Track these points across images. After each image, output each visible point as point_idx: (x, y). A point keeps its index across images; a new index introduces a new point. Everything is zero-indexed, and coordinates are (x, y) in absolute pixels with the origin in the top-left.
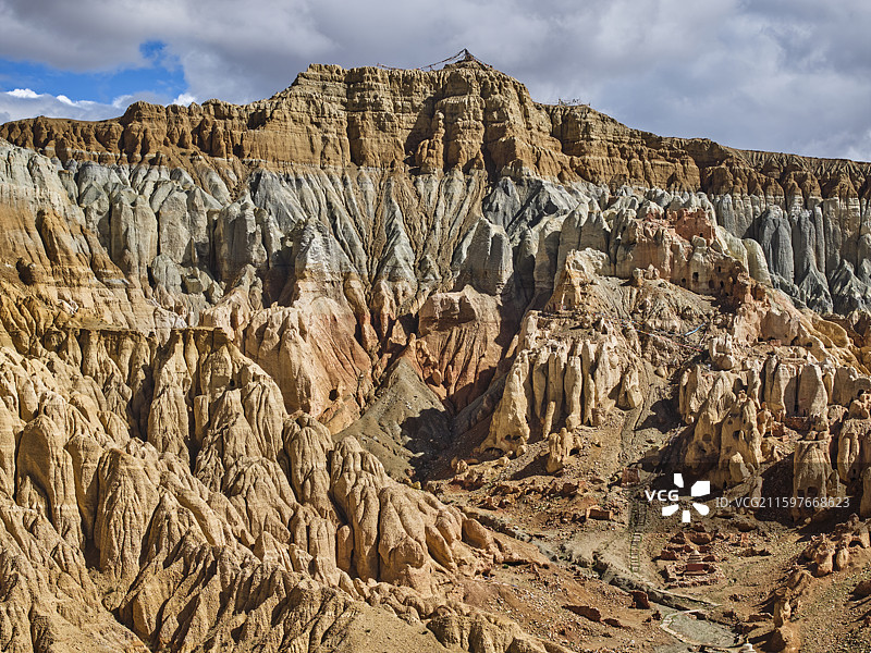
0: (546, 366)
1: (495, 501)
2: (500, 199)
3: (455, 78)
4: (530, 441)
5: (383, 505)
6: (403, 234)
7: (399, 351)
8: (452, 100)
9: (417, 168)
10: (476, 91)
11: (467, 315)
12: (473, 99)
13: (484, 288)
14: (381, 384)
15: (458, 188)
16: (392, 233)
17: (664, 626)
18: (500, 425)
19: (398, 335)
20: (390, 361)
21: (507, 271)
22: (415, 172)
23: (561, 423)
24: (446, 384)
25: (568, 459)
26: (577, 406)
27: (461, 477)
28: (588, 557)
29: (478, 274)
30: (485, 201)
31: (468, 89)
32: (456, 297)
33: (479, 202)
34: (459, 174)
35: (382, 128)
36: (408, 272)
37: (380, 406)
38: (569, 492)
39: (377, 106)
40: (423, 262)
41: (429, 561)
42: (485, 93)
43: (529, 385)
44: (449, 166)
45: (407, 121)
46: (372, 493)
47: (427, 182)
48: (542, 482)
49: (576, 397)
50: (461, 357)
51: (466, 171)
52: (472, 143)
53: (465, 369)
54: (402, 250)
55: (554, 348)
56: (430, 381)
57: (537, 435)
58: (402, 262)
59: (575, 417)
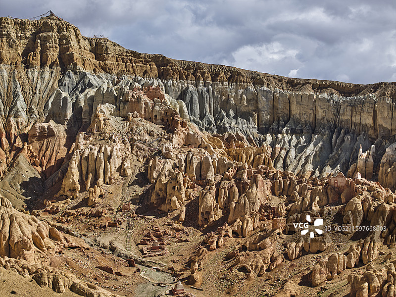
0: (88, 157)
1: (64, 219)
2: (66, 80)
3: (46, 24)
4: (80, 192)
5: (11, 222)
6: (21, 96)
7: (19, 150)
8: (44, 34)
9: (28, 65)
10: (56, 30)
11: (51, 133)
12: (54, 34)
13: (59, 121)
14: (11, 166)
15: (47, 75)
16: (16, 95)
17: (142, 275)
18: (66, 184)
19: (19, 143)
20: (15, 155)
21: (70, 113)
22: (27, 67)
23: (95, 183)
24: (41, 165)
25: (98, 200)
26: (102, 175)
27: (49, 208)
28: (107, 244)
29: (56, 115)
30: (60, 81)
31: (52, 29)
32: (46, 125)
33: (57, 81)
34: (47, 69)
35: (11, 46)
36: (23, 114)
37: (10, 176)
38: (98, 215)
39: (8, 36)
40: (30, 109)
41: (34, 247)
42: (60, 31)
43: (80, 166)
44: (43, 65)
45: (22, 44)
46: (6, 216)
47: (32, 72)
48: (86, 210)
49: (101, 171)
50: (48, 153)
51: (51, 67)
52: (53, 55)
53: (50, 159)
54: (21, 103)
55: (91, 149)
56: (34, 164)
57: (83, 189)
58: (20, 109)
59: (101, 181)
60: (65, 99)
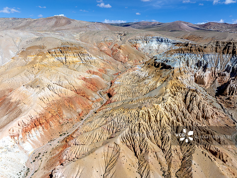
0: (232, 87)
1: (222, 102)
2: (233, 59)
3: (230, 42)
4: (228, 95)
6: (220, 62)
7: (217, 78)
8: (229, 45)
9: (223, 53)
10: (232, 44)
11: (225, 75)
12: (232, 45)
13: (228, 72)
14: (214, 82)
15: (228, 56)
16: (218, 62)
17: (236, 128)
18: (225, 92)
19: (217, 75)
20: (215, 79)
21: (231, 71)
22: (223, 54)
23: (232, 94)
24: (221, 83)
25: (232, 99)
26: (235, 92)
27: (219, 97)
28: (230, 114)
29: (227, 70)
30: (231, 58)
31: (231, 44)
32: (224, 73)
33: (230, 59)
34: (228, 54)
35: (220, 48)
36: (219, 68)
37: (213, 85)
38: (231, 103)
39: (220, 46)
40: (221, 66)
42: (234, 44)
43: (229, 89)
45: (223, 47)
47: (224, 55)
48: (228, 101)
49: (235, 91)
50: (223, 80)
51: (229, 54)
52: (231, 51)
53: (223, 82)
54: (219, 65)
55: (233, 85)
56: (219, 82)
57: (229, 95)
58: (219, 66)
59: (234, 94)
60: (230, 67)
